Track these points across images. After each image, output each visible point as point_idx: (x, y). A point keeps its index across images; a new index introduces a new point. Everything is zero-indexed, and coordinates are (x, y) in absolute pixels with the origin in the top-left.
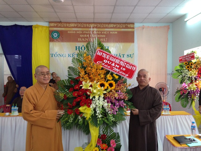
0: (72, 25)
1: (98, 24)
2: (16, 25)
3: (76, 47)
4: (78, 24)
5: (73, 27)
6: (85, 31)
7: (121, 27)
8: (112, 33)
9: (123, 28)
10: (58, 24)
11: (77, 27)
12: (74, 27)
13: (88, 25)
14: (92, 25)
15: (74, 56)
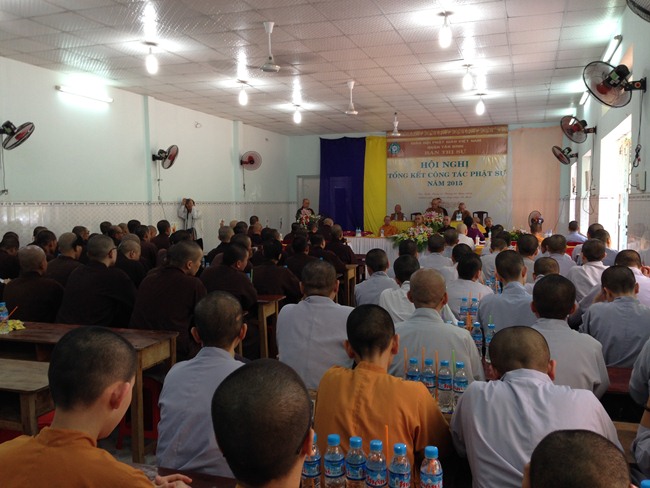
0: (418, 133)
2: (345, 138)
4: (425, 131)
5: (417, 137)
6: (435, 141)
7: (488, 132)
9: (490, 133)
11: (423, 136)
12: (420, 136)
13: (438, 132)
14: (445, 132)
15: (419, 175)
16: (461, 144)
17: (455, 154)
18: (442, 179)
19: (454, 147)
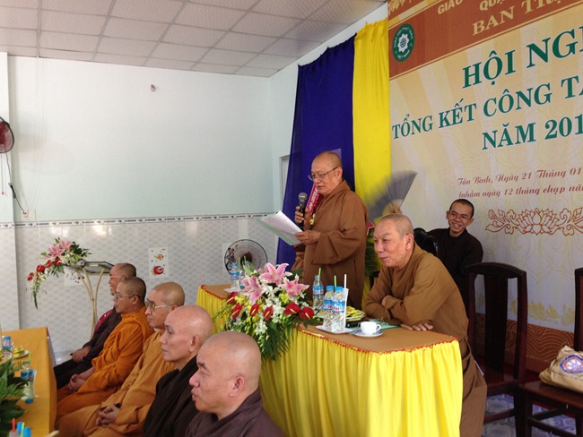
3: (467, 70)
15: (458, 116)
18: (526, 115)
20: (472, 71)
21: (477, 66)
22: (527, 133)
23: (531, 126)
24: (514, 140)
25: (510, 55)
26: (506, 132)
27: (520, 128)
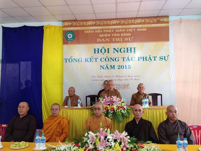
0: (90, 23)
1: (121, 20)
3: (95, 49)
4: (97, 21)
5: (90, 26)
6: (106, 30)
7: (152, 22)
8: (139, 30)
9: (154, 23)
10: (73, 22)
11: (95, 25)
12: (92, 25)
13: (108, 22)
14: (115, 22)
15: (92, 60)
16: (129, 32)
17: (124, 41)
18: (113, 63)
19: (122, 35)
20: (97, 50)
21: (98, 49)
22: (113, 67)
23: (114, 66)
24: (109, 68)
25: (108, 49)
26: (107, 66)
27: (111, 66)
